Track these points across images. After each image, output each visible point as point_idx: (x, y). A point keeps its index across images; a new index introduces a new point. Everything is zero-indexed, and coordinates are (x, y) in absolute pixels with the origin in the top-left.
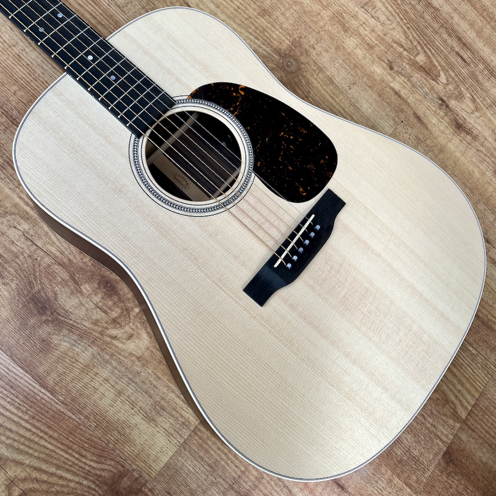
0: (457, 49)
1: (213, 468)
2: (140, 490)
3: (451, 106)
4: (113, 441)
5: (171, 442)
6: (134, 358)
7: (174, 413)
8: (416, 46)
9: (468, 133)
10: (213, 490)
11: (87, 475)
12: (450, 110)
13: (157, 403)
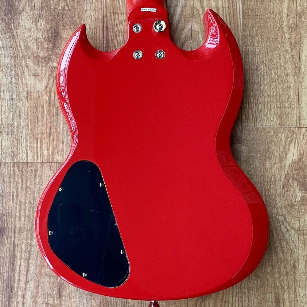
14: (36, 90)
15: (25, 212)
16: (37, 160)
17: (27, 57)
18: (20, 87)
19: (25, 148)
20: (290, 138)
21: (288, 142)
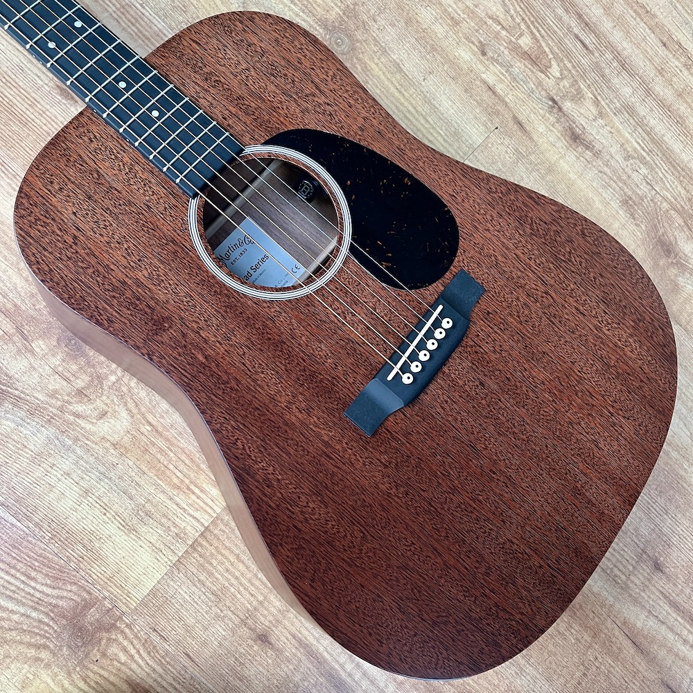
0: (576, 30)
1: (218, 597)
2: (114, 625)
3: (565, 109)
4: (76, 559)
5: (159, 561)
6: (108, 445)
7: (164, 520)
8: (519, 24)
9: (587, 148)
10: (217, 626)
11: (37, 605)
12: (565, 115)
13: (140, 507)
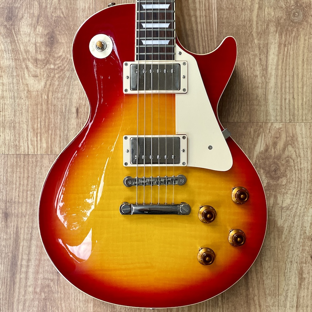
14: (35, 90)
15: (27, 198)
16: (37, 152)
17: (27, 59)
18: (21, 87)
19: (26, 141)
20: (258, 132)
21: (256, 136)
